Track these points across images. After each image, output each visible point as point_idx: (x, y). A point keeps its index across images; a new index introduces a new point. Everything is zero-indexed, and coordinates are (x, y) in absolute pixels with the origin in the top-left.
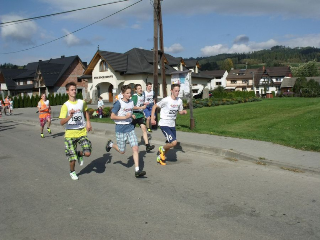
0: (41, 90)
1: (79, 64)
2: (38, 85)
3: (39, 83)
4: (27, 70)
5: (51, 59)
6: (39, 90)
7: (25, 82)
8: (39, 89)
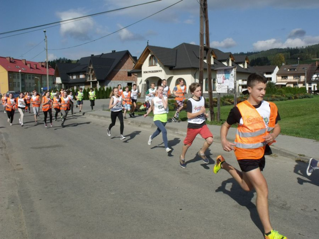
1: (130, 58)
2: (90, 79)
3: (91, 77)
4: (80, 64)
5: (103, 54)
7: (78, 76)
8: (91, 83)
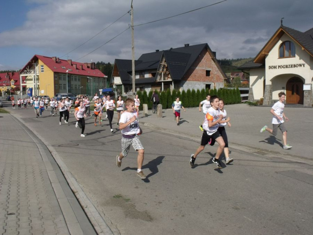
0: (164, 85)
2: (160, 79)
3: (163, 76)
4: (142, 61)
5: (172, 49)
6: (162, 85)
7: (142, 76)
8: (163, 83)
